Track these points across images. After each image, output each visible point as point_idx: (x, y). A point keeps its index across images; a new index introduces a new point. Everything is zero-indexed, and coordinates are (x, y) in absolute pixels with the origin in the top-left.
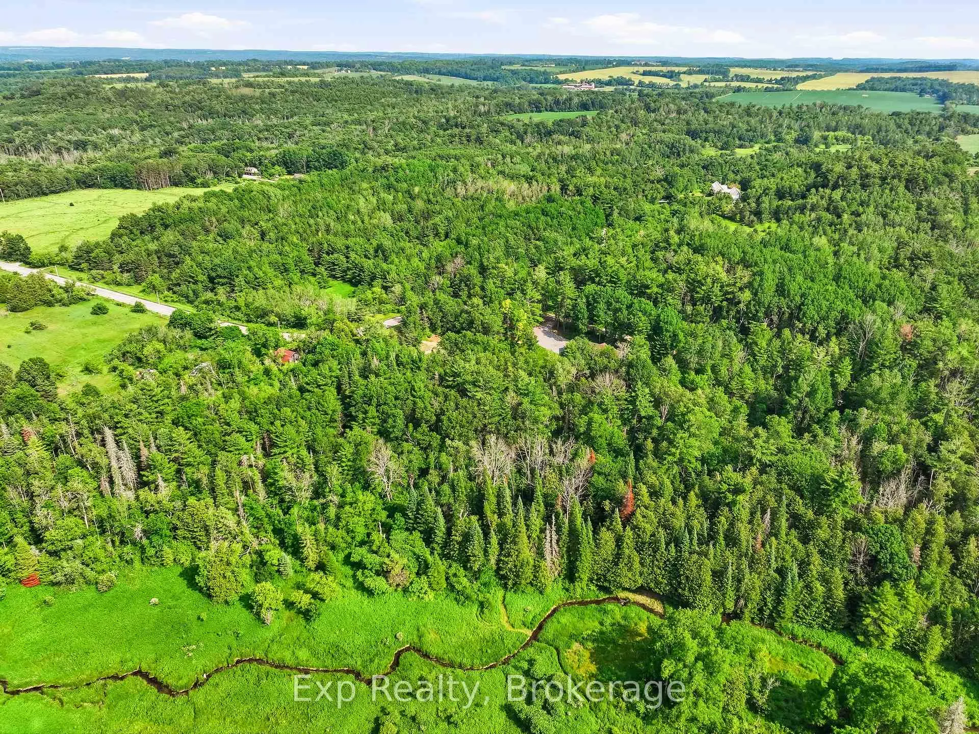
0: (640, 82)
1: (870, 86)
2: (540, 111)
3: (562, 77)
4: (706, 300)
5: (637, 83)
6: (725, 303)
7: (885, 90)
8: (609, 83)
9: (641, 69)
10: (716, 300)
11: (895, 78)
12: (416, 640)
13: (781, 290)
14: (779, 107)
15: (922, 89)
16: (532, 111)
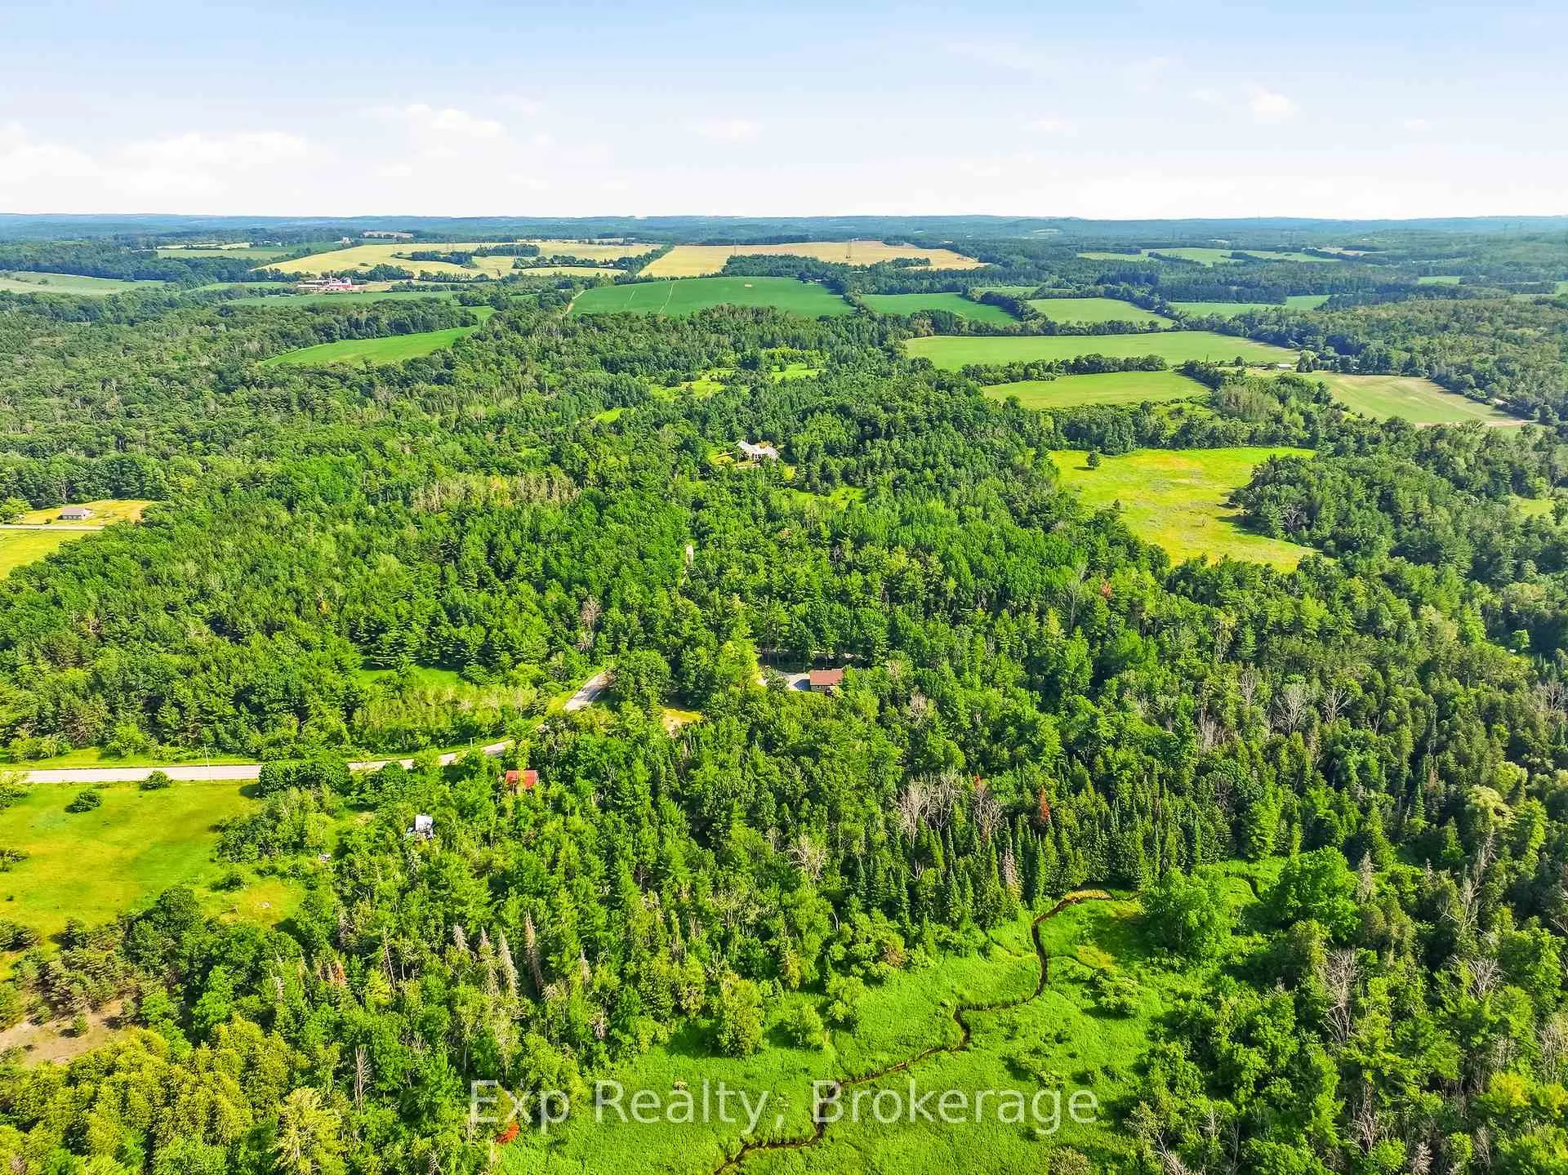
0: (423, 274)
1: (735, 267)
2: (333, 341)
3: (287, 268)
4: (912, 597)
5: (417, 275)
6: (931, 596)
7: (761, 275)
8: (372, 277)
9: (409, 249)
10: (922, 594)
11: (758, 257)
12: (959, 1001)
13: (977, 571)
14: (688, 316)
15: (807, 271)
16: (321, 342)
